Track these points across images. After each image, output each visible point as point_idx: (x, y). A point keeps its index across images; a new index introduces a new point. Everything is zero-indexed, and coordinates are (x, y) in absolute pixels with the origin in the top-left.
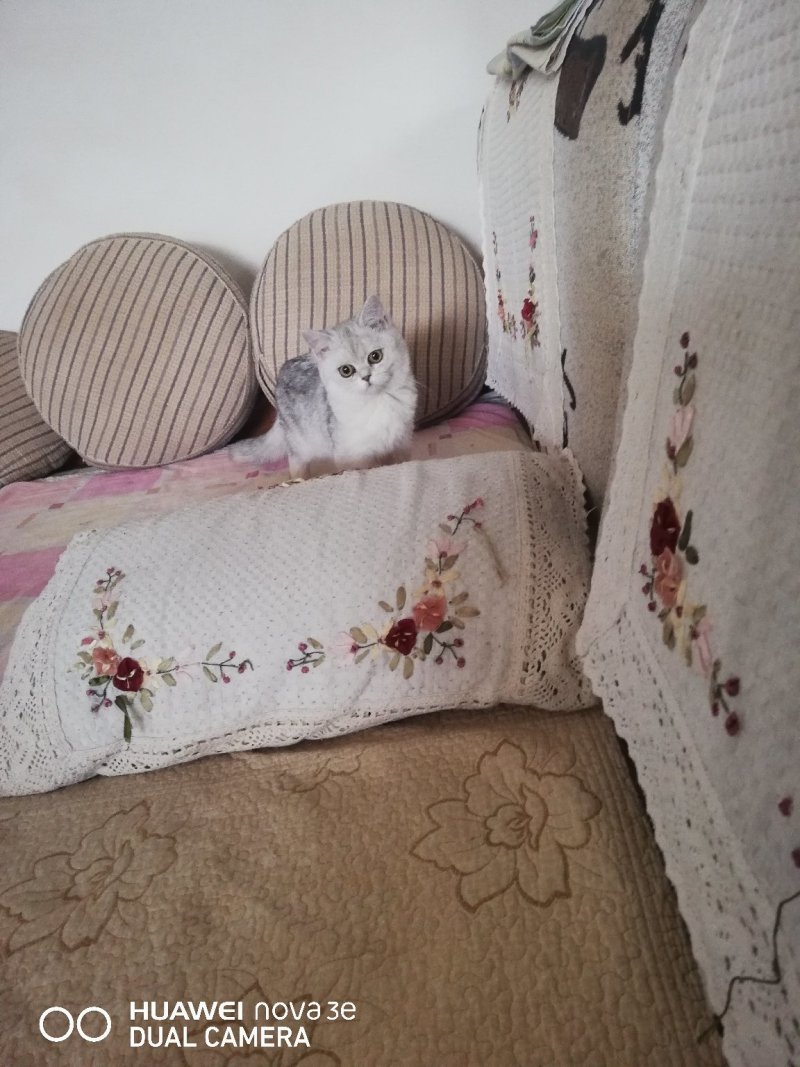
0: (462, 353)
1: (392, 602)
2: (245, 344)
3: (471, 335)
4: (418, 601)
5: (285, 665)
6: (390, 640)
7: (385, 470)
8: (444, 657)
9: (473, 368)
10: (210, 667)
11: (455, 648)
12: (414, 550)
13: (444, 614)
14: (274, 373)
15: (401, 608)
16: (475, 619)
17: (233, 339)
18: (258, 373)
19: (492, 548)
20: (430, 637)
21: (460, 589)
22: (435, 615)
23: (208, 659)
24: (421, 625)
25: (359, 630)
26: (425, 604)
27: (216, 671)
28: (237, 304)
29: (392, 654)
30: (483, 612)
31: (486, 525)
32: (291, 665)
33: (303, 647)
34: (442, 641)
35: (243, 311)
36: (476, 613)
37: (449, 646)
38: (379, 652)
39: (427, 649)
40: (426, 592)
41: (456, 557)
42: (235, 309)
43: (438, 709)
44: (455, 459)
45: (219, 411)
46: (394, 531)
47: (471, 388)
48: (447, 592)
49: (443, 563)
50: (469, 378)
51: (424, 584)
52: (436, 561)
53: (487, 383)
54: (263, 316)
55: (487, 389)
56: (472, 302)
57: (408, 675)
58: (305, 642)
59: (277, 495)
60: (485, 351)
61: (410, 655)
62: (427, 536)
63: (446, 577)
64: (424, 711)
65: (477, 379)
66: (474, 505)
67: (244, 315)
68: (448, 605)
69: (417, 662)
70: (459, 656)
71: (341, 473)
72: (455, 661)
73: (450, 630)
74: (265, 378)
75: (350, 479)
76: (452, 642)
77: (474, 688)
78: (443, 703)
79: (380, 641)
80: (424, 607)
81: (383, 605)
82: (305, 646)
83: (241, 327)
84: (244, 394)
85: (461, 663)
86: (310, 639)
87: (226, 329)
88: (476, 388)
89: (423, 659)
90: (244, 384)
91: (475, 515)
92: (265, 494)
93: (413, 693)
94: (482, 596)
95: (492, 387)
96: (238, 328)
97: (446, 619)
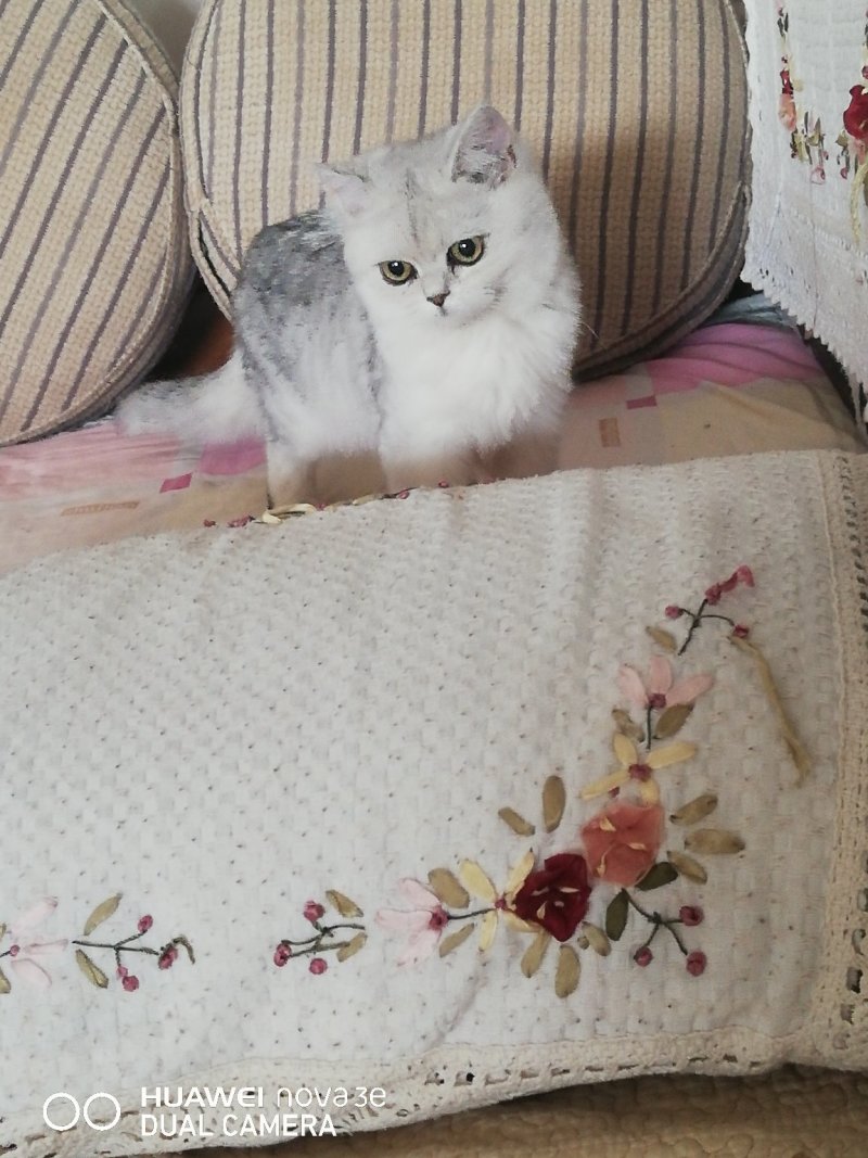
0: (685, 205)
1: (532, 811)
2: (165, 176)
3: (709, 158)
4: (593, 811)
5: (271, 955)
6: (524, 904)
7: (510, 492)
8: (656, 949)
9: (712, 240)
10: (92, 953)
11: (683, 929)
12: (585, 688)
13: (658, 845)
14: (233, 245)
15: (551, 829)
16: (733, 860)
17: (139, 161)
18: (195, 244)
19: (777, 692)
20: (623, 899)
21: (697, 788)
22: (635, 846)
23: (86, 934)
24: (601, 869)
25: (450, 874)
26: (610, 818)
27: (105, 961)
28: (152, 80)
29: (529, 935)
30: (752, 847)
31: (758, 634)
32: (283, 954)
33: (314, 912)
34: (650, 912)
35: (164, 96)
36: (736, 845)
37: (668, 923)
38: (498, 930)
39: (615, 928)
40: (615, 791)
41: (689, 708)
42: (145, 88)
43: (636, 1072)
44: (680, 467)
45: (102, 328)
46: (537, 640)
47: (706, 287)
48: (663, 791)
49: (655, 723)
50: (701, 264)
51: (611, 771)
52: (638, 716)
53: (744, 277)
54: (212, 107)
55: (744, 290)
56: (714, 84)
57: (566, 990)
58: (320, 899)
59: (250, 544)
60: (743, 201)
61: (573, 941)
62: (619, 654)
63: (662, 757)
64: (602, 1077)
65: (720, 266)
66: (732, 582)
67: (168, 105)
68: (668, 824)
69: (588, 957)
70: (691, 947)
71: (405, 494)
72: (682, 959)
73: (672, 886)
74: (213, 254)
75: (426, 509)
76: (674, 913)
77: (724, 1024)
78: (648, 1059)
79: (501, 903)
80: (608, 826)
81: (509, 817)
82: (320, 911)
83: (159, 134)
84: (160, 290)
85: (697, 963)
86: (332, 894)
87: (124, 137)
88: (716, 288)
89: (604, 952)
90: (160, 269)
91: (735, 606)
92: (222, 539)
93: (578, 1033)
94: (750, 803)
95: (756, 287)
96: (151, 135)
97: (661, 857)
